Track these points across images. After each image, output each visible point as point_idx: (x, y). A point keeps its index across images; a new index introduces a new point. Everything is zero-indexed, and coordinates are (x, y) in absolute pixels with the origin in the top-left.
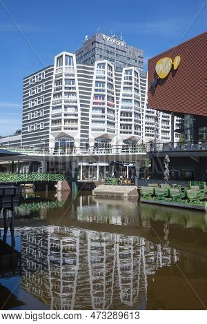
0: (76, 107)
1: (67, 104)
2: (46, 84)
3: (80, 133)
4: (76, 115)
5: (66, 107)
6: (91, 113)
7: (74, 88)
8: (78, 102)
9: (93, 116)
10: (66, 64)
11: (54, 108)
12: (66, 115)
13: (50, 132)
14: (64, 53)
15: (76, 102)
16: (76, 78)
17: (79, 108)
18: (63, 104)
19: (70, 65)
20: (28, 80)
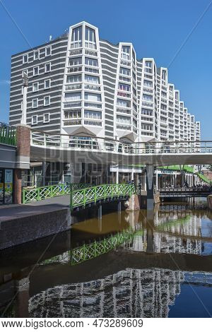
0: (99, 96)
1: (88, 90)
2: (53, 63)
3: (104, 130)
4: (100, 106)
5: (87, 94)
6: (115, 105)
7: (97, 71)
8: (102, 88)
9: (118, 110)
10: (86, 39)
11: (67, 95)
12: (86, 104)
13: (62, 126)
14: (84, 24)
15: (99, 89)
16: (99, 58)
17: (103, 97)
18: (83, 90)
19: (91, 40)
20: (21, 58)
